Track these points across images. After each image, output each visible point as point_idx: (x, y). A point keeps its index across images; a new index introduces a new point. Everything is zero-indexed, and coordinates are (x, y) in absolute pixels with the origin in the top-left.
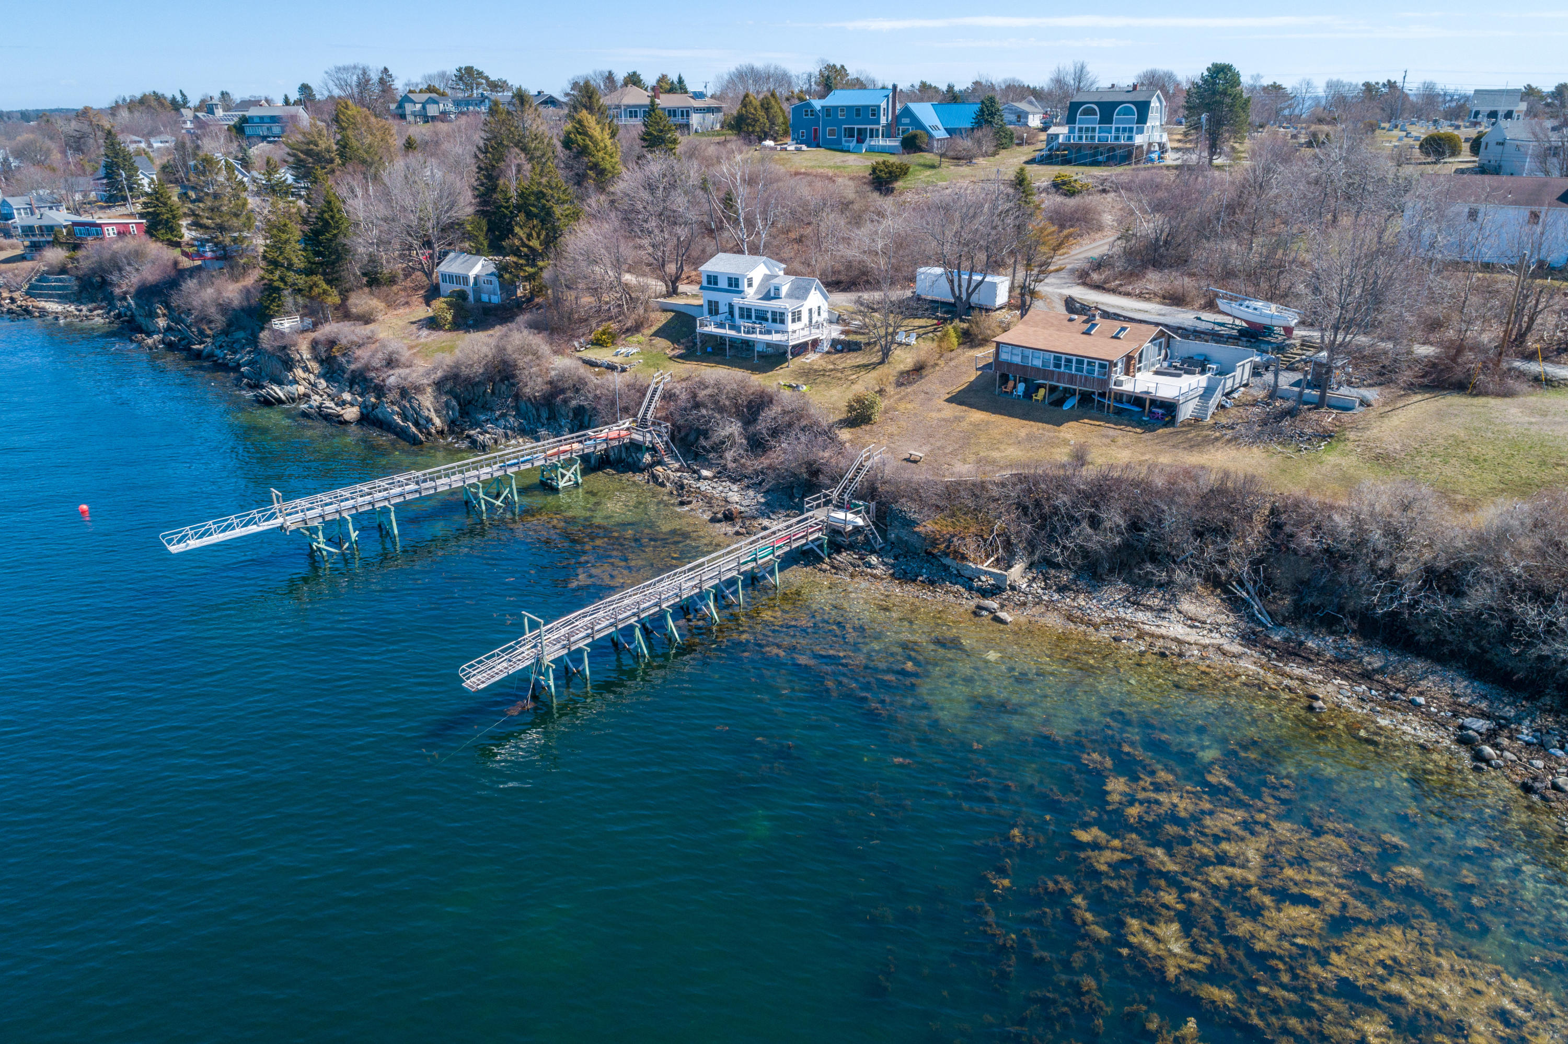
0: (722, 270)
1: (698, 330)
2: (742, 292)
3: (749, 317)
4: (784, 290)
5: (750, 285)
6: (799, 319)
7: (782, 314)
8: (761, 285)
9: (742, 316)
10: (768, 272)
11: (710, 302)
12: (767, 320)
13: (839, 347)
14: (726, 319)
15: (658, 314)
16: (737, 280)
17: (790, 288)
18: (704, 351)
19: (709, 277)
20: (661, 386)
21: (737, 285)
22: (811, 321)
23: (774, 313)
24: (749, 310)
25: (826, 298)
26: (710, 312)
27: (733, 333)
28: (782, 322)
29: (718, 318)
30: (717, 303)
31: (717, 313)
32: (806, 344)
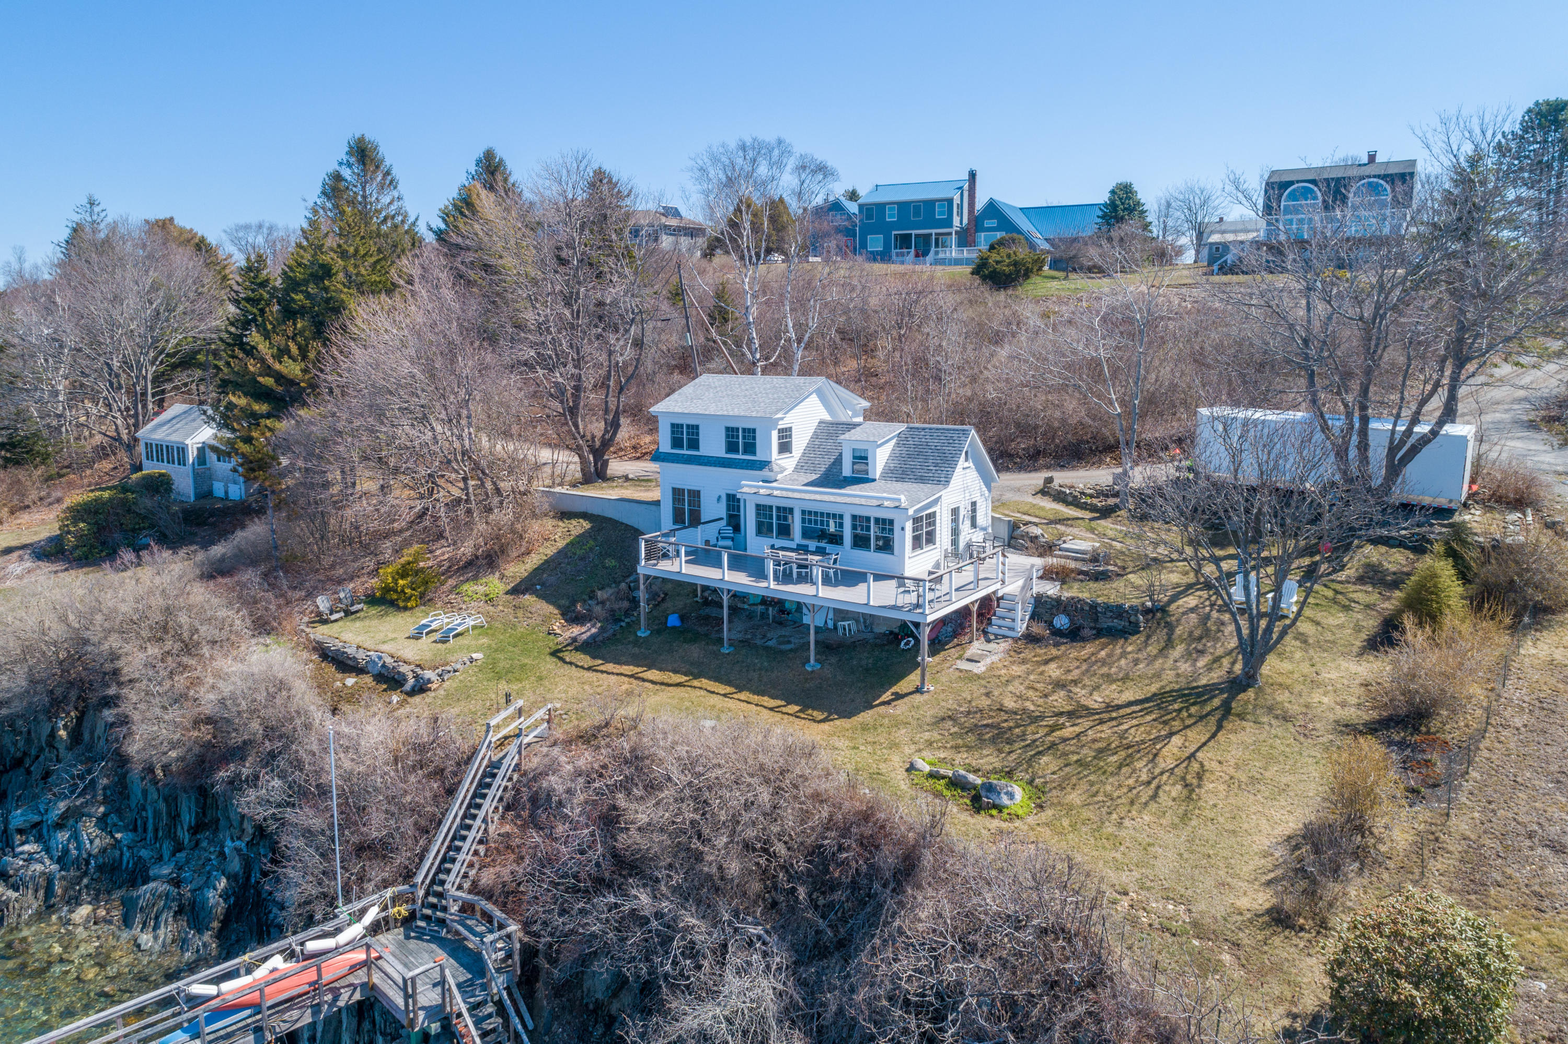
0: (712, 410)
1: (644, 567)
2: (764, 465)
3: (785, 531)
4: (881, 458)
5: (785, 447)
6: (931, 538)
7: (886, 525)
8: (811, 448)
9: (763, 529)
10: (827, 417)
11: (678, 493)
12: (836, 539)
13: (1061, 621)
14: (721, 536)
15: (549, 523)
16: (750, 433)
17: (892, 456)
18: (659, 628)
19: (676, 428)
20: (510, 761)
21: (750, 448)
22: (955, 542)
23: (860, 521)
24: (785, 512)
25: (988, 481)
26: (678, 517)
27: (740, 580)
28: (886, 546)
29: (698, 536)
30: (695, 495)
31: (696, 520)
32: (964, 612)
